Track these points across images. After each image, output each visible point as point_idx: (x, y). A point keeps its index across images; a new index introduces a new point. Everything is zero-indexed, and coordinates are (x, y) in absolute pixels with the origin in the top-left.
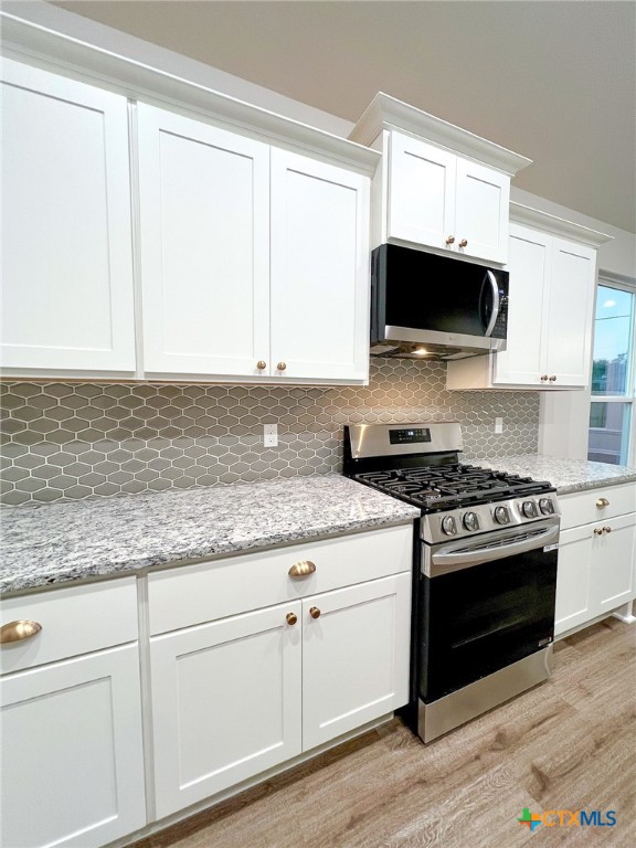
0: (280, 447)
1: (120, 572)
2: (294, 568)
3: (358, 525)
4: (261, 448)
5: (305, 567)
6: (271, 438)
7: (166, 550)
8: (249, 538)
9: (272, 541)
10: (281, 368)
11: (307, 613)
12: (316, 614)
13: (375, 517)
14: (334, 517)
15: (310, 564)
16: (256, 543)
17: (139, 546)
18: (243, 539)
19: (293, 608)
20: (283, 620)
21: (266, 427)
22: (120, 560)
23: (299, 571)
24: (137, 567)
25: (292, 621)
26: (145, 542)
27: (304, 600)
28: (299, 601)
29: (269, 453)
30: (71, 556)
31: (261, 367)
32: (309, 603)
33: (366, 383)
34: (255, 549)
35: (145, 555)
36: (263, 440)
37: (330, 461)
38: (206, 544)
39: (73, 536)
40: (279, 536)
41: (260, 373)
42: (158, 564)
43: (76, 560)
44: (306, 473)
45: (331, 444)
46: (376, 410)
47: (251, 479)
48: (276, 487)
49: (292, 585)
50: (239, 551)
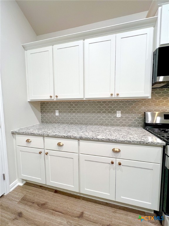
0: (121, 117)
1: (75, 138)
2: (114, 149)
3: (136, 142)
4: (116, 117)
5: (118, 150)
6: (119, 115)
7: (83, 136)
8: (101, 138)
9: (107, 140)
10: (118, 95)
11: (117, 163)
12: (120, 164)
13: (143, 141)
14: (128, 138)
15: (119, 149)
16: (103, 139)
17: (80, 134)
18: (100, 138)
19: (114, 160)
20: (110, 162)
21: (117, 111)
22: (75, 136)
23: (116, 150)
24: (78, 138)
25: (112, 163)
26: (81, 134)
27: (117, 159)
28: (115, 159)
29: (118, 119)
30: (69, 133)
31: (112, 95)
32: (118, 160)
33: (150, 98)
34: (102, 141)
35: (79, 136)
36: (116, 115)
37: (139, 123)
38: (91, 137)
39: (71, 130)
40: (109, 139)
41: (118, 96)
42: (81, 139)
43: (69, 134)
44: (130, 126)
45: (140, 118)
46: (152, 107)
47: (112, 125)
48: (118, 128)
49: (113, 154)
50: (98, 140)
